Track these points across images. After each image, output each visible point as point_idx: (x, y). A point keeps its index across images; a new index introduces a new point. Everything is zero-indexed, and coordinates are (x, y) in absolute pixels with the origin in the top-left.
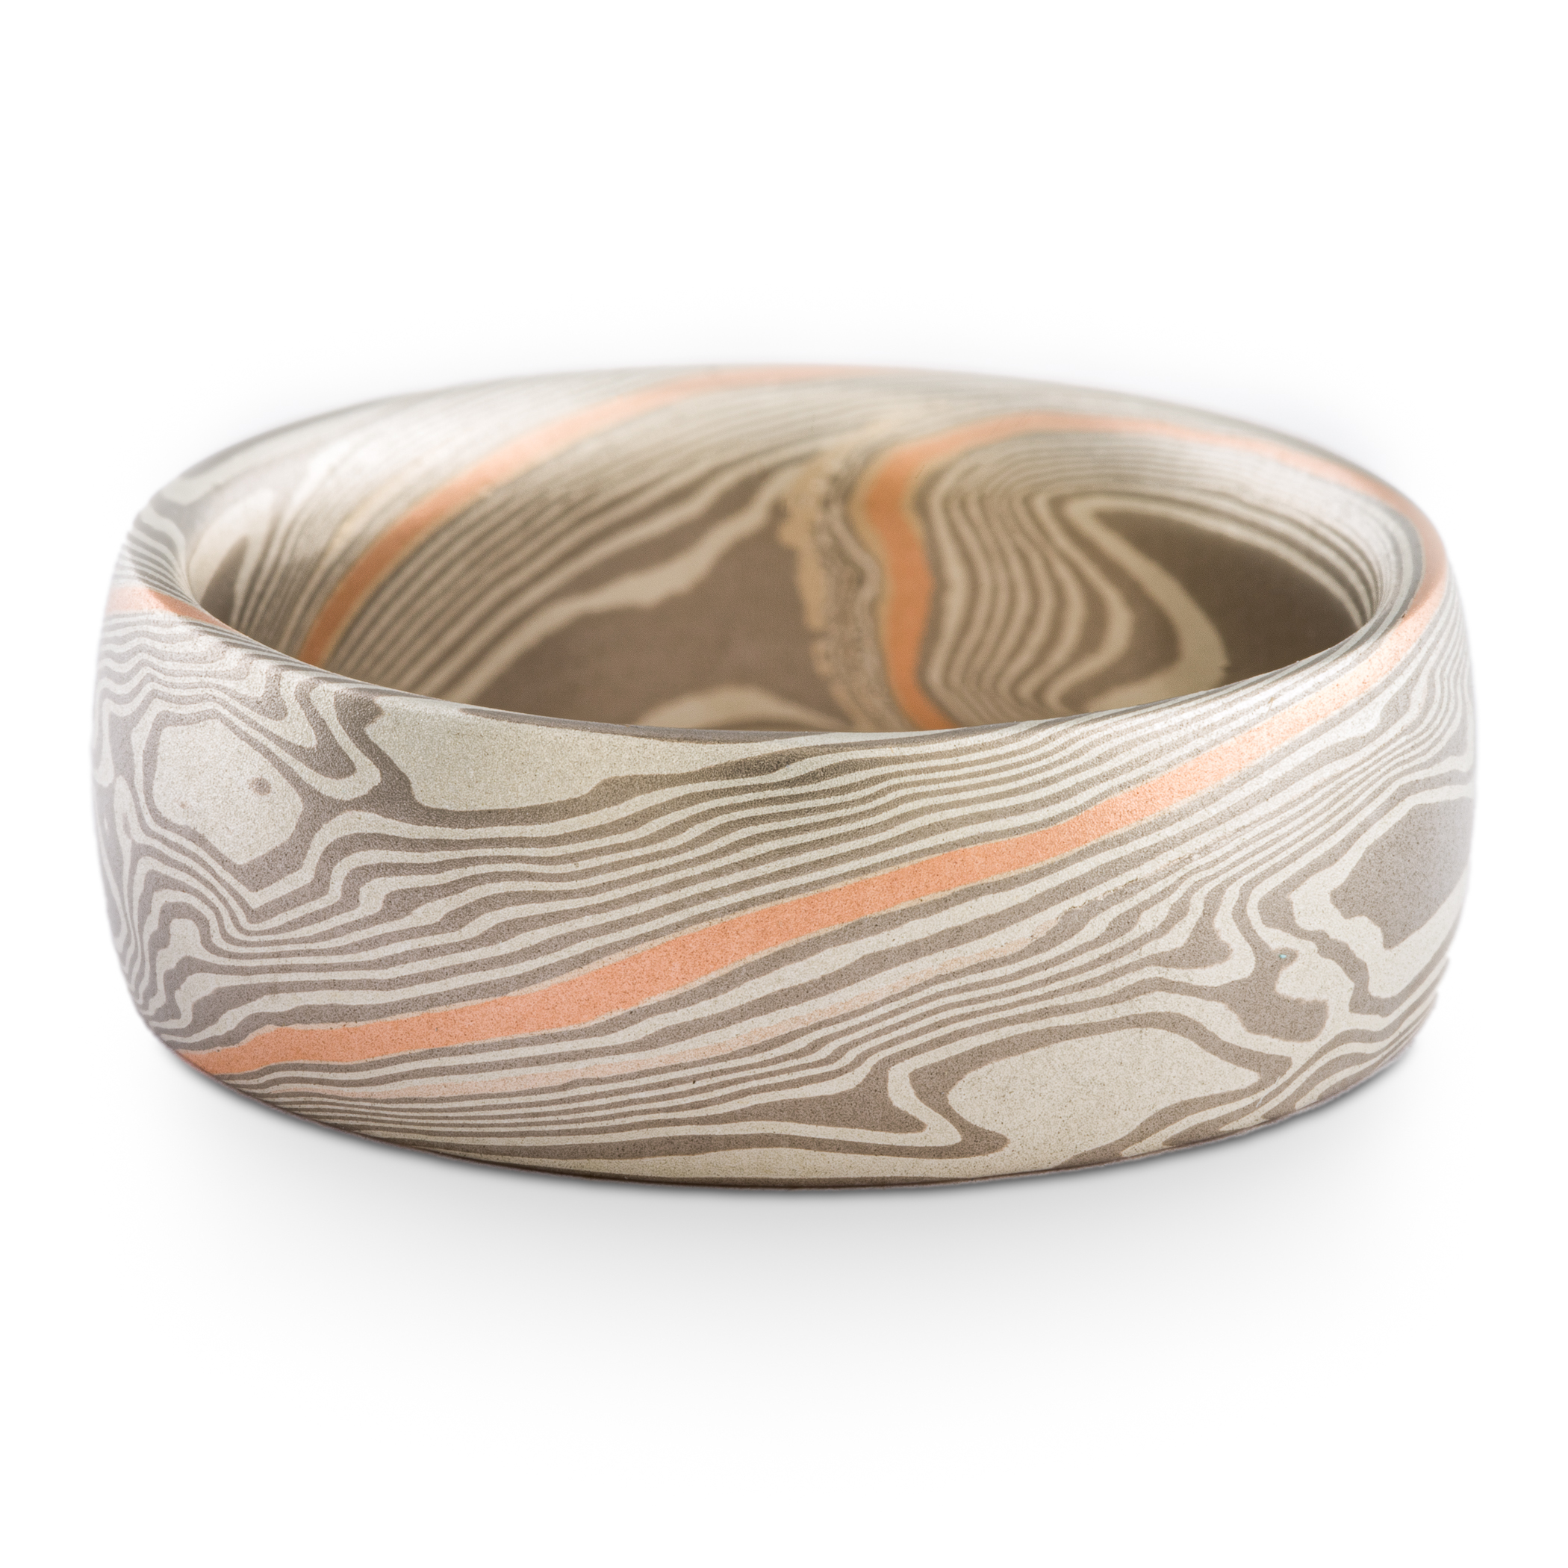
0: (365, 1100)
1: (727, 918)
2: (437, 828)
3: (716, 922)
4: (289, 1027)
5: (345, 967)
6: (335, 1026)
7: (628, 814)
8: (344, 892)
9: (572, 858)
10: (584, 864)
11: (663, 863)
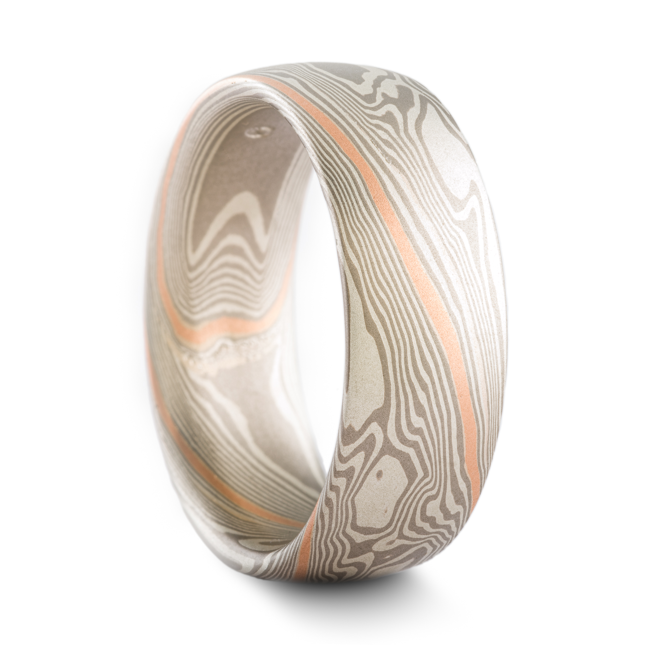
0: (489, 424)
1: (412, 281)
2: (391, 397)
3: (414, 284)
4: (465, 457)
5: (443, 432)
7: (379, 321)
8: (417, 434)
9: (397, 342)
10: (399, 336)
11: (395, 306)
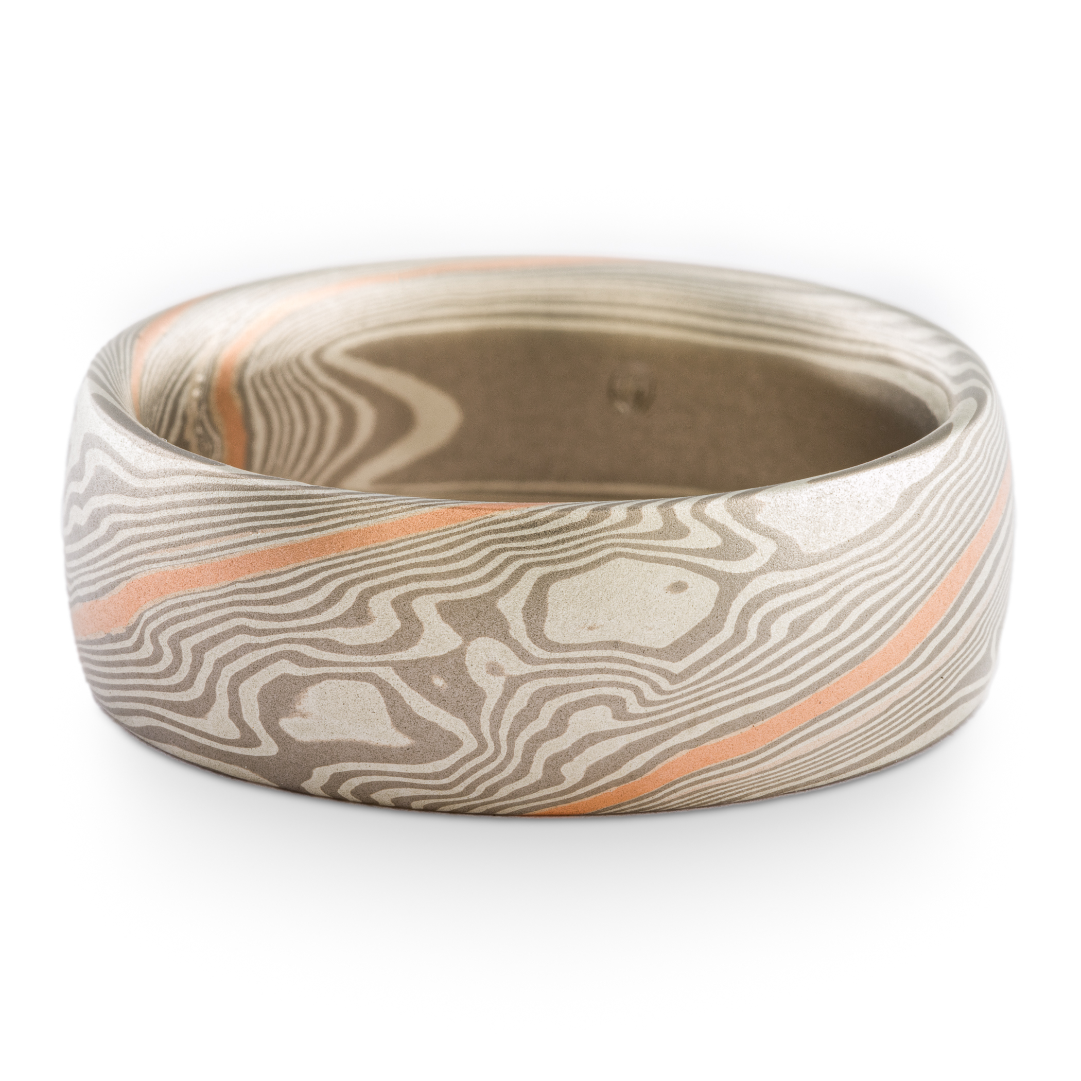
4: (702, 745)
6: (744, 730)
8: (759, 634)
